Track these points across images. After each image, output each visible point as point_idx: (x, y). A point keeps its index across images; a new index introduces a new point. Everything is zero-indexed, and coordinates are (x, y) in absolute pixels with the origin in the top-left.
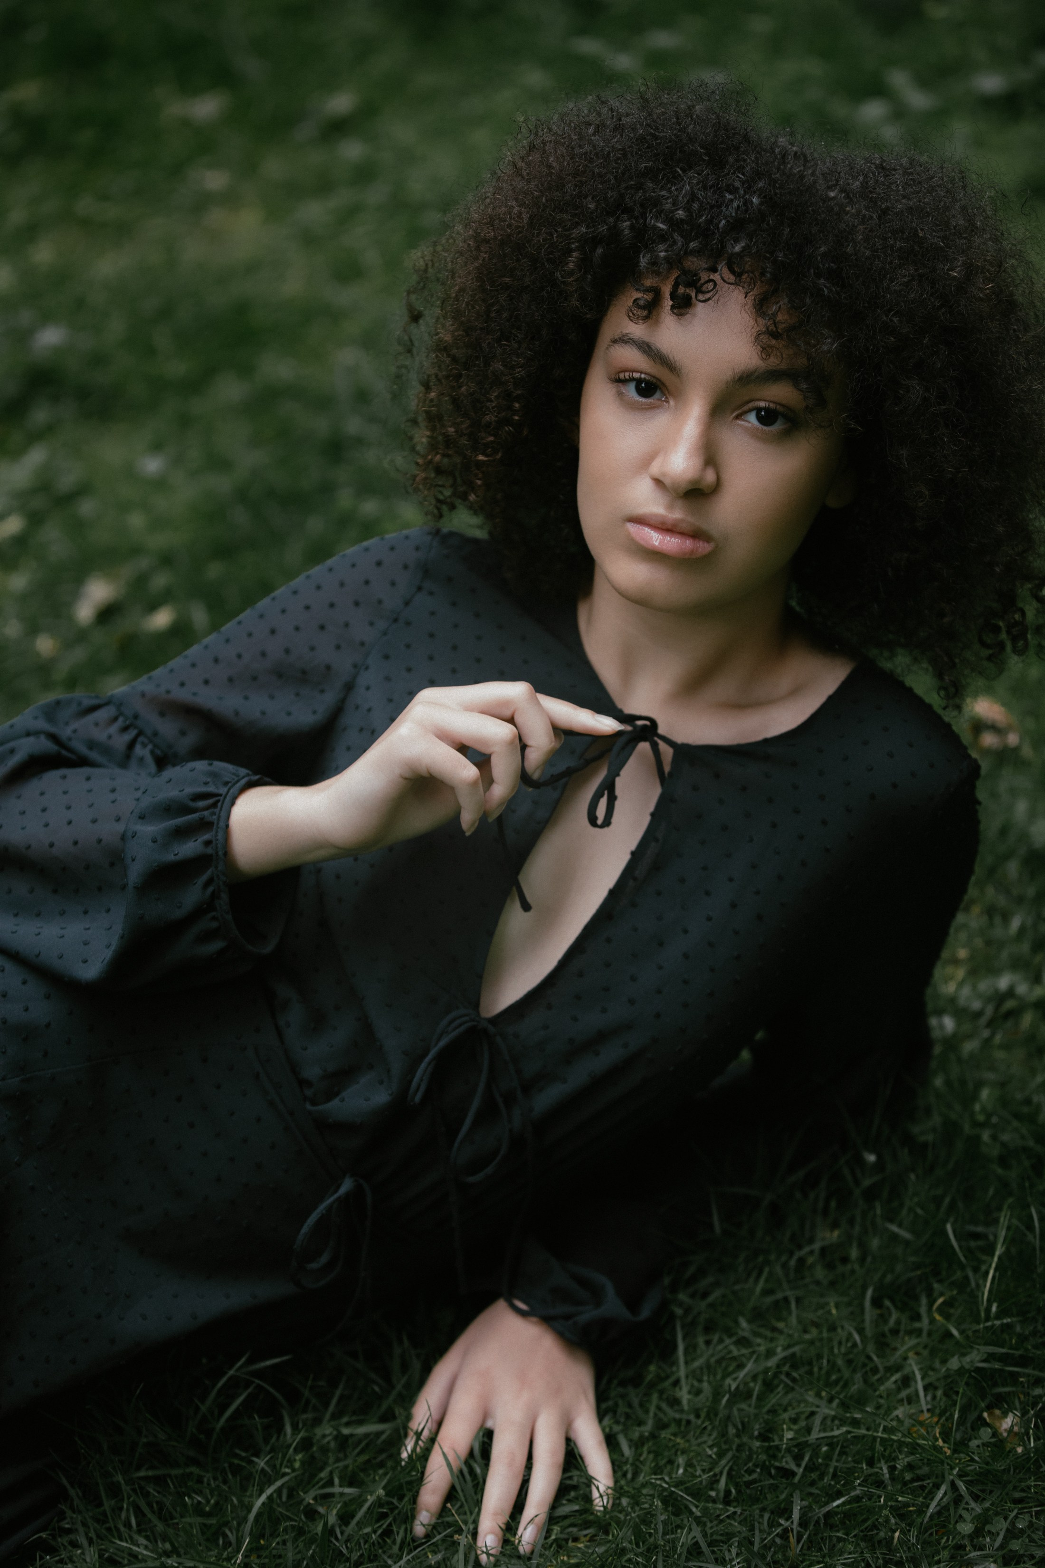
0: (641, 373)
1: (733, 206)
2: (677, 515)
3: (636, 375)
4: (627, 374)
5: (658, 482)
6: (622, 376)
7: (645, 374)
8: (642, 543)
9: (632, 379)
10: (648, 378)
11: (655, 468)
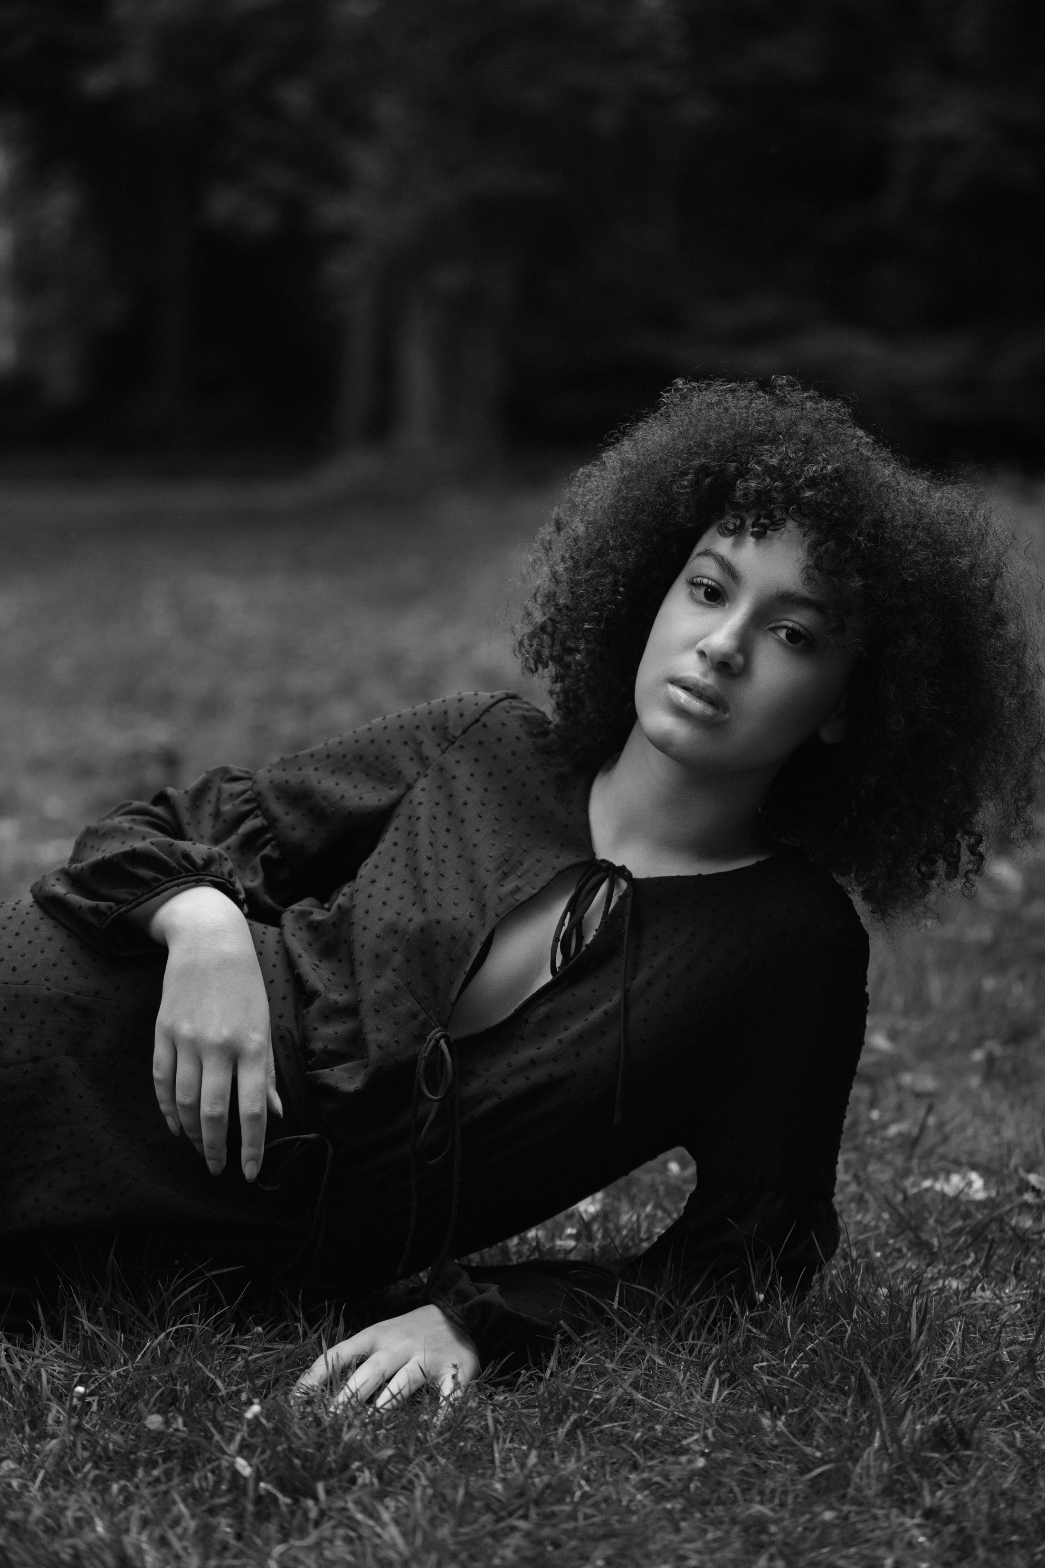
0: (709, 578)
1: (812, 469)
2: (709, 680)
3: (705, 581)
4: (699, 579)
5: (702, 654)
6: (695, 580)
7: (712, 580)
8: (674, 700)
9: (702, 584)
10: (713, 583)
11: (700, 645)
